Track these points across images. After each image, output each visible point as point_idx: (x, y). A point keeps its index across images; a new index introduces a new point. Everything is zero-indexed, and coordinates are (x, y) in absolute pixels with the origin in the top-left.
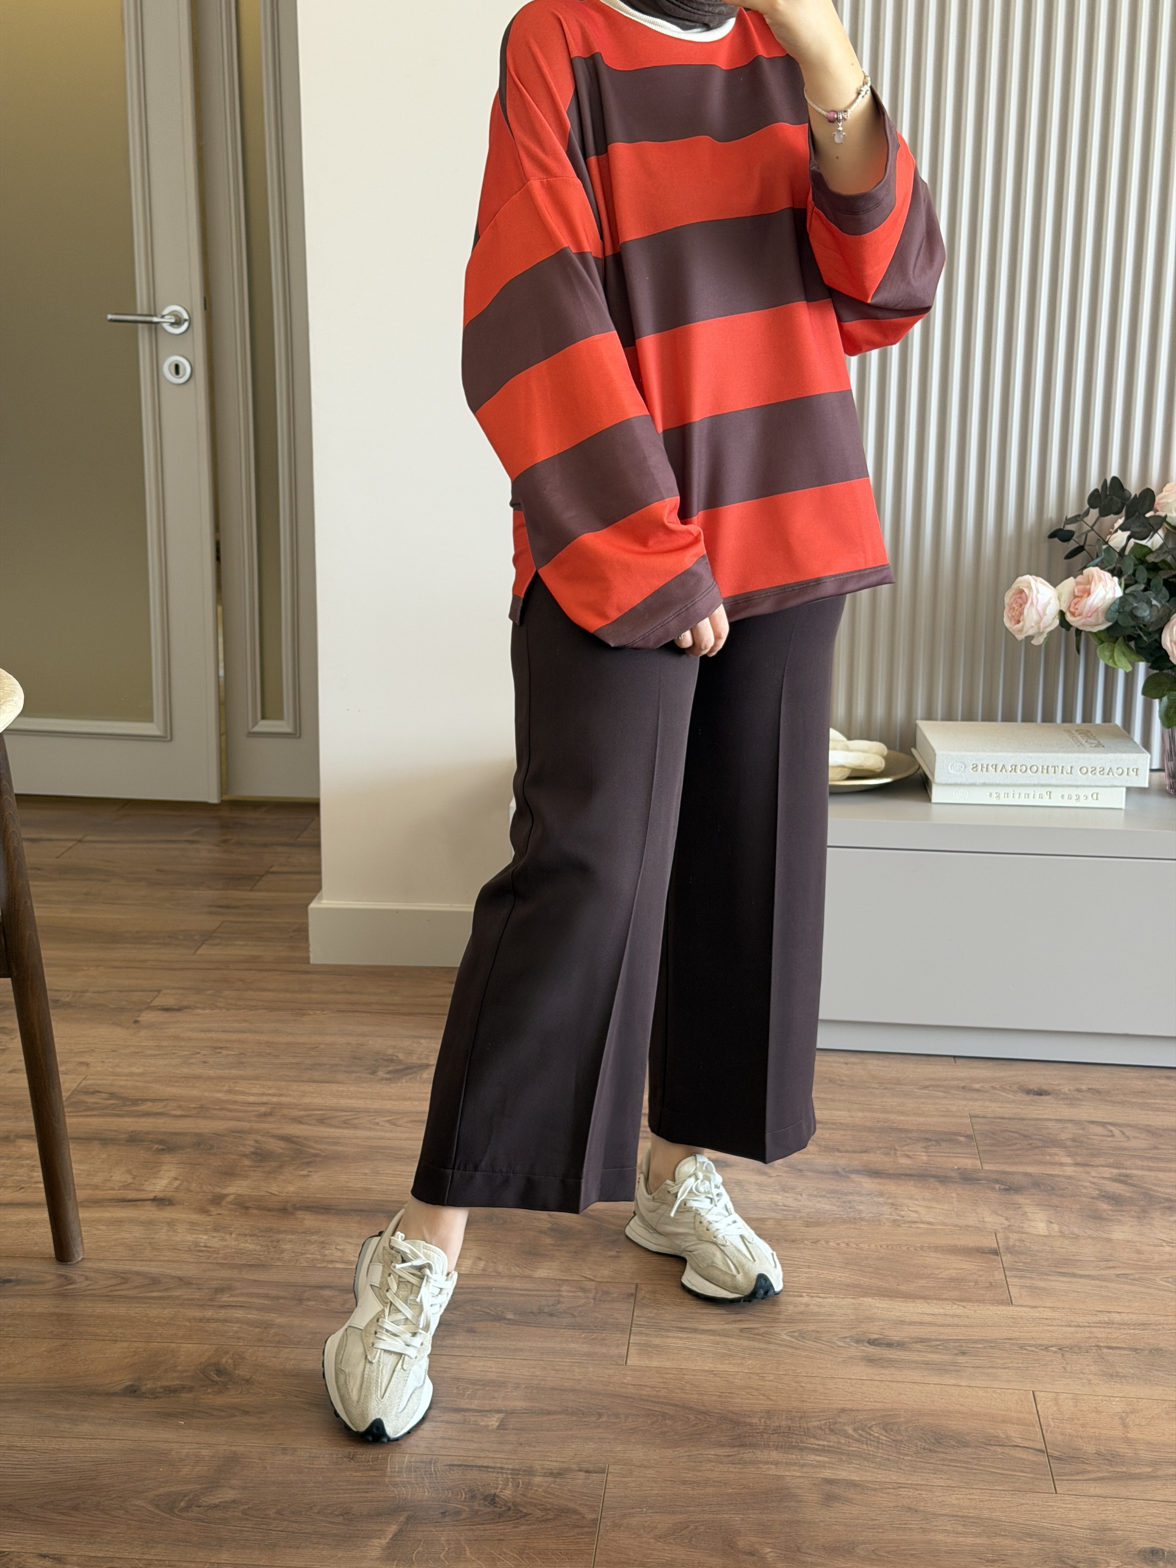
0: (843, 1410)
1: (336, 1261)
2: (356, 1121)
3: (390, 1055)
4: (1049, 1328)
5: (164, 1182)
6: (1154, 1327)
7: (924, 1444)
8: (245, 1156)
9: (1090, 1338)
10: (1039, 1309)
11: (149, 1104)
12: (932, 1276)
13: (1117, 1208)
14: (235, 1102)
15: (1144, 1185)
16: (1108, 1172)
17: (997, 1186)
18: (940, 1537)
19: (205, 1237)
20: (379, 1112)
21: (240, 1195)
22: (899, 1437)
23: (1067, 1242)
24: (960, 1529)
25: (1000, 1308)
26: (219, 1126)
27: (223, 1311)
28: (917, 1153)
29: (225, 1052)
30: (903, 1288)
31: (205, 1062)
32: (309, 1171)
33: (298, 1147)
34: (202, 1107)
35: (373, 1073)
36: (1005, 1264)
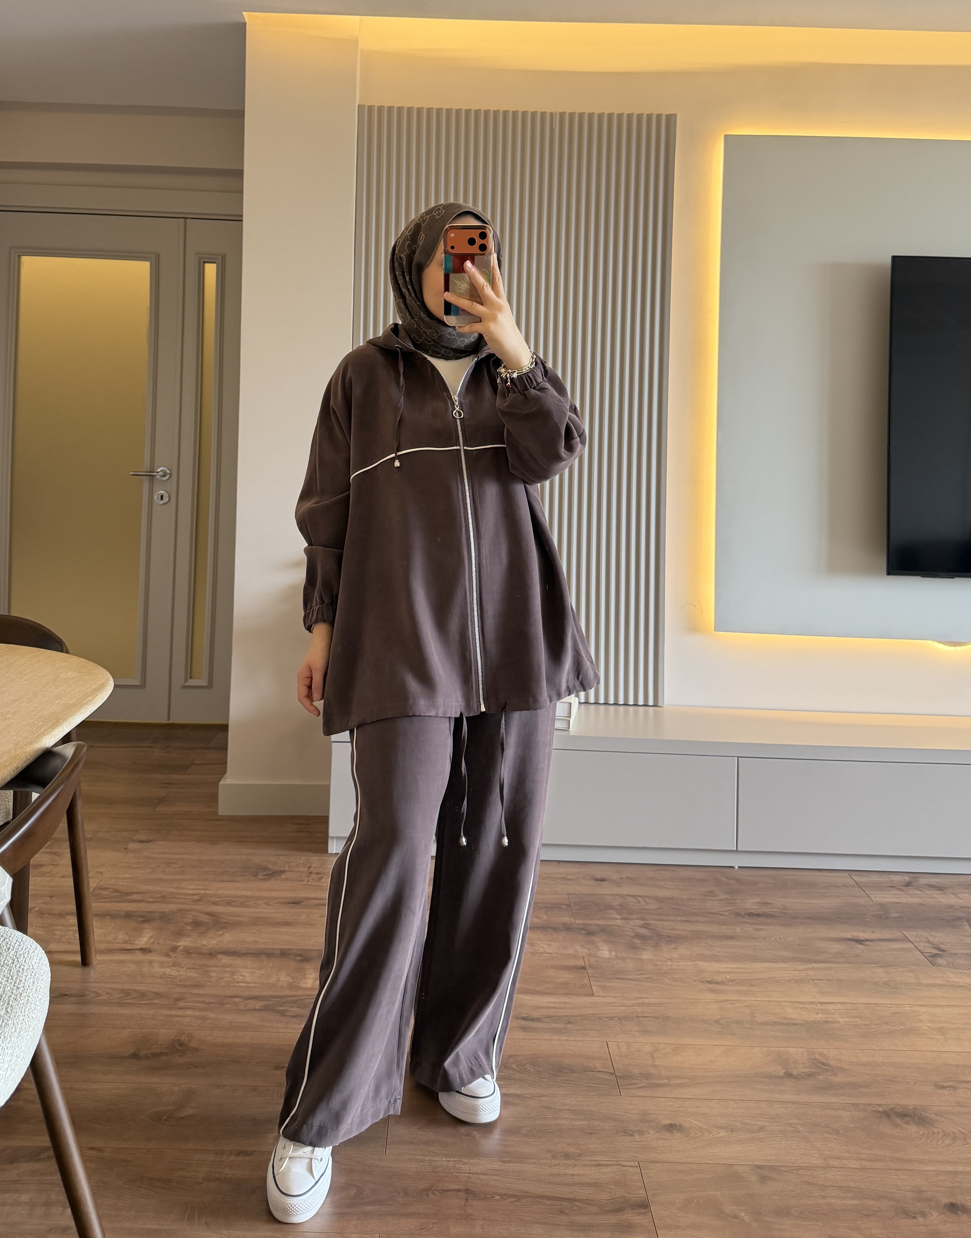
0: (511, 1056)
2: (247, 903)
3: (263, 866)
4: (612, 1008)
5: (145, 939)
6: (664, 1005)
7: (553, 1072)
8: (188, 924)
9: (633, 1012)
10: (609, 998)
12: (551, 982)
13: (644, 942)
14: (180, 894)
15: (656, 929)
16: (637, 922)
17: (582, 932)
18: (563, 1122)
19: (169, 970)
20: (259, 898)
21: (186, 946)
22: (539, 1069)
23: (619, 961)
24: (573, 1117)
25: (587, 998)
26: (173, 907)
27: (181, 1011)
29: (174, 866)
30: (537, 989)
31: (164, 871)
32: (224, 932)
33: (216, 918)
34: (163, 897)
35: (256, 876)
36: (589, 975)
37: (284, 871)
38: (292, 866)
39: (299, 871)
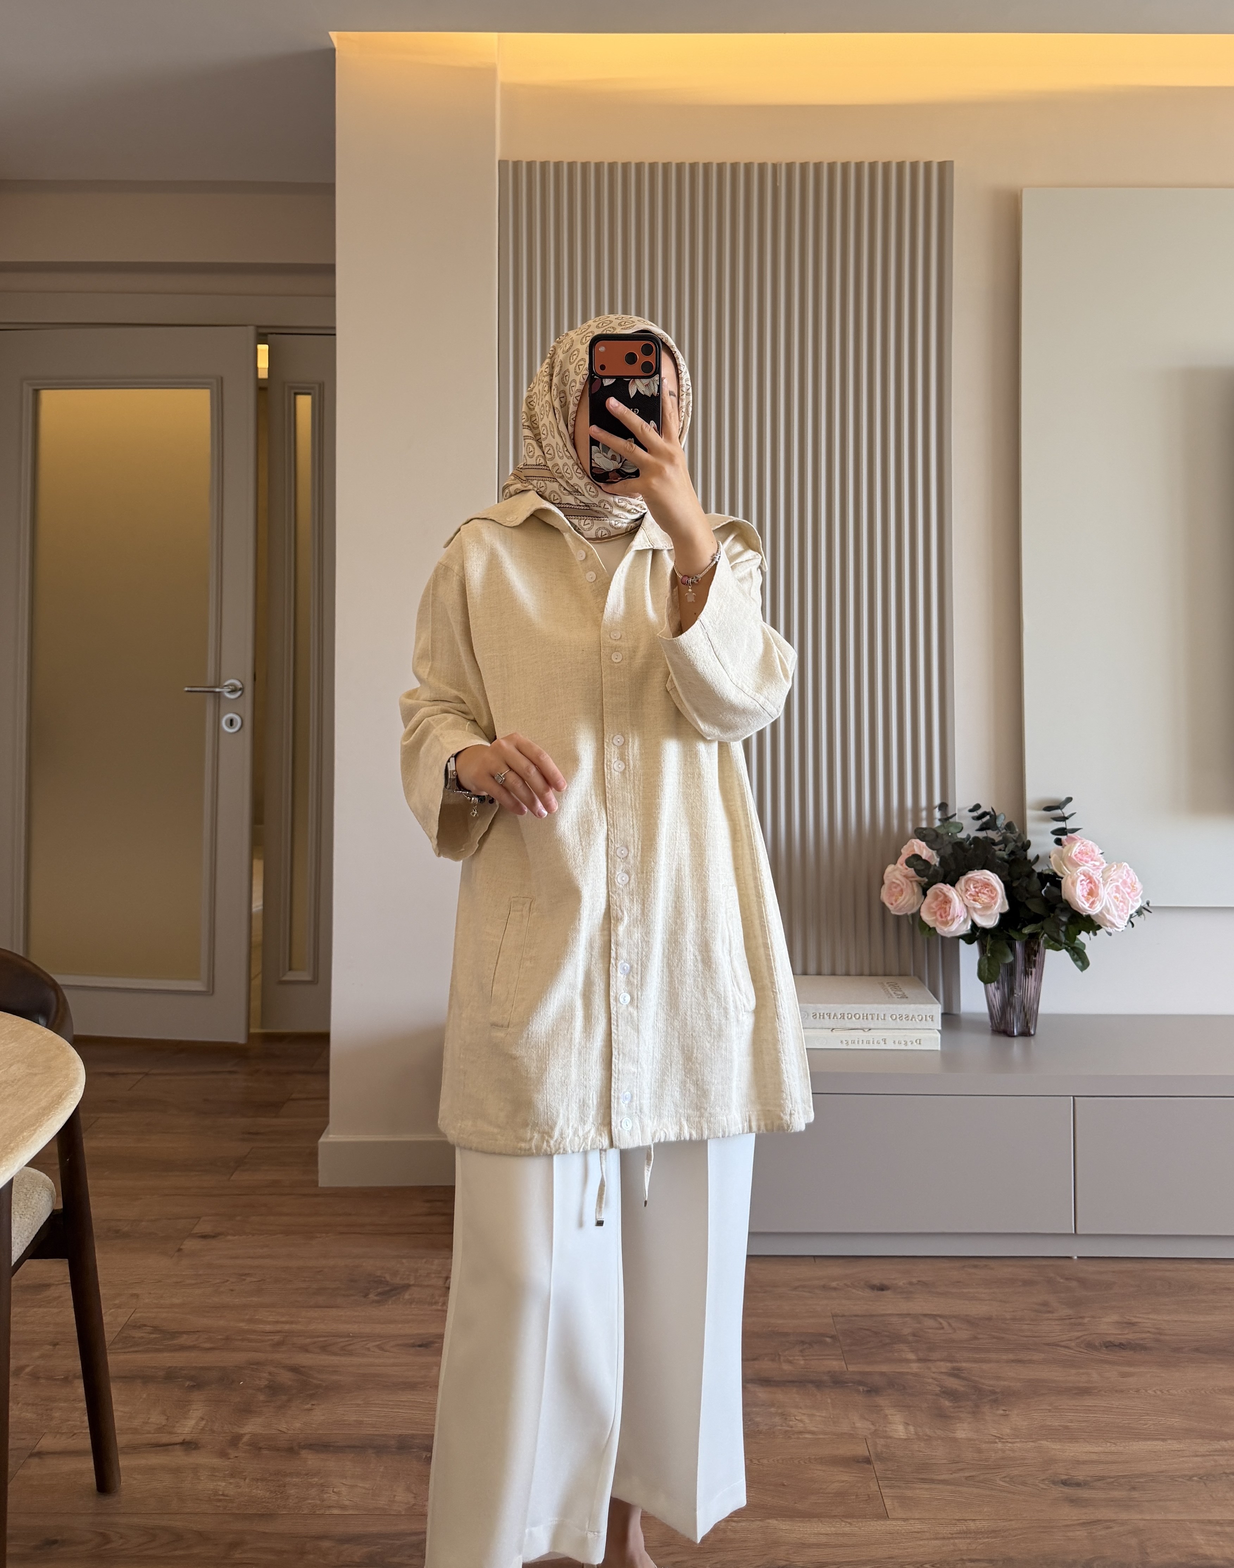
1: (333, 1507)
3: (377, 1277)
4: (921, 1543)
5: (192, 1423)
6: (1002, 1534)
8: (259, 1390)
9: (954, 1551)
10: (913, 1521)
11: (184, 1335)
12: (821, 1491)
13: (956, 1404)
14: (254, 1332)
15: (973, 1378)
16: (945, 1366)
17: (861, 1388)
19: (223, 1483)
20: (370, 1337)
21: (254, 1435)
23: (922, 1445)
25: (878, 1523)
26: (240, 1358)
28: (796, 1358)
29: (248, 1279)
30: (800, 1506)
31: (232, 1290)
32: (313, 1405)
33: (305, 1378)
34: (227, 1339)
35: (366, 1296)
36: (877, 1474)
37: (407, 1287)
38: (420, 1276)
39: (428, 1286)
